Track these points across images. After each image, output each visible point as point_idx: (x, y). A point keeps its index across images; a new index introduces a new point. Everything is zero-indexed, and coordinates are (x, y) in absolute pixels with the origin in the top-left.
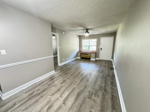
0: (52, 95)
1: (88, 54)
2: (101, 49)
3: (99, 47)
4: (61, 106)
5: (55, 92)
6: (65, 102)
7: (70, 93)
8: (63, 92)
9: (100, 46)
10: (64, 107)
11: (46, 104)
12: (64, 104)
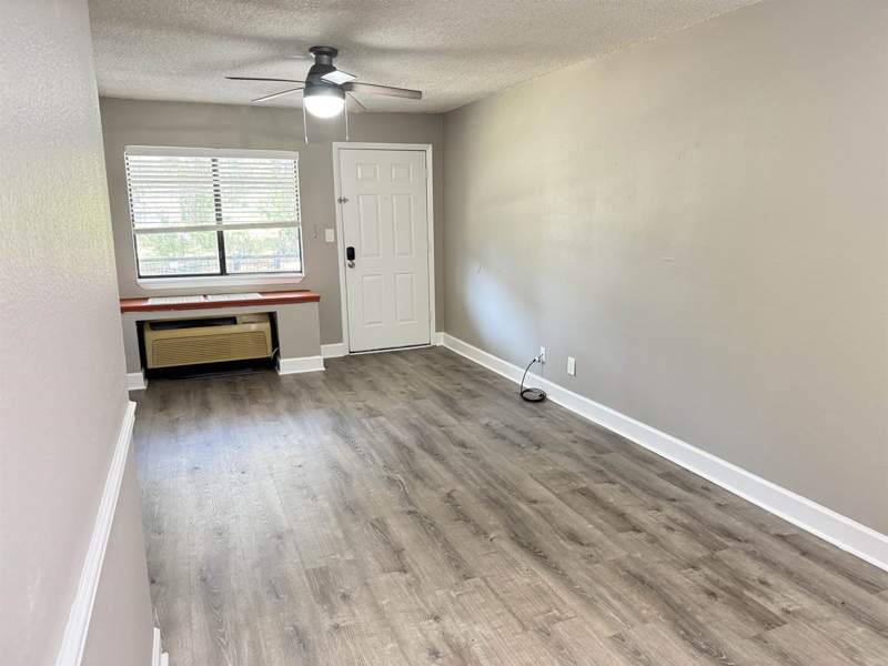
1: (232, 320)
2: (351, 254)
3: (329, 236)
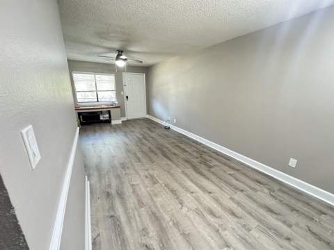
2: (127, 97)
3: (122, 93)
4: (214, 198)
6: (207, 191)
7: (192, 181)
8: (184, 187)
9: (123, 90)
10: (216, 194)
11: (203, 217)
12: (210, 193)
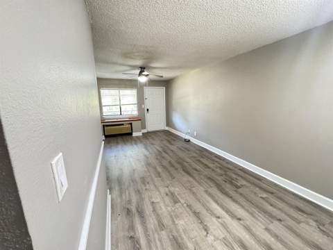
0: (206, 230)
1: (123, 125)
5: (201, 223)
